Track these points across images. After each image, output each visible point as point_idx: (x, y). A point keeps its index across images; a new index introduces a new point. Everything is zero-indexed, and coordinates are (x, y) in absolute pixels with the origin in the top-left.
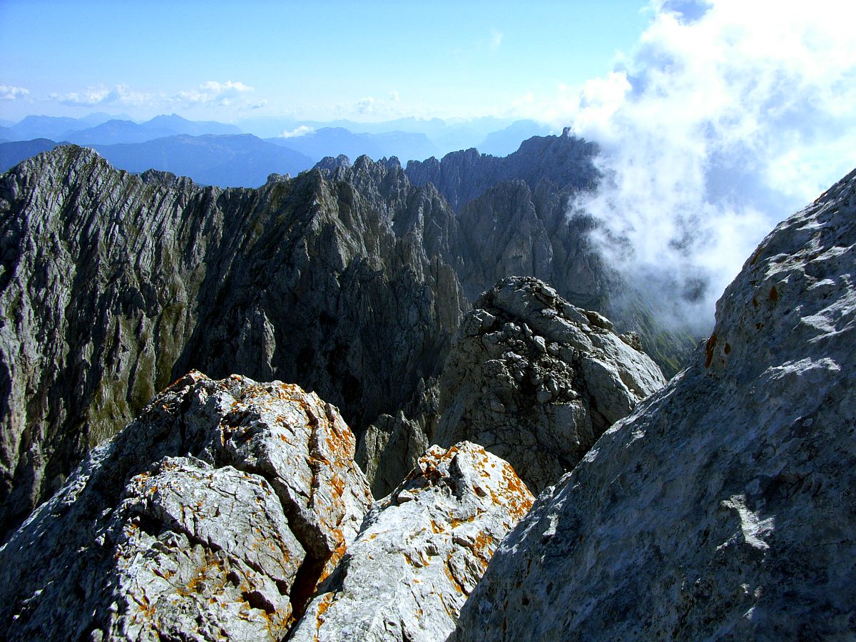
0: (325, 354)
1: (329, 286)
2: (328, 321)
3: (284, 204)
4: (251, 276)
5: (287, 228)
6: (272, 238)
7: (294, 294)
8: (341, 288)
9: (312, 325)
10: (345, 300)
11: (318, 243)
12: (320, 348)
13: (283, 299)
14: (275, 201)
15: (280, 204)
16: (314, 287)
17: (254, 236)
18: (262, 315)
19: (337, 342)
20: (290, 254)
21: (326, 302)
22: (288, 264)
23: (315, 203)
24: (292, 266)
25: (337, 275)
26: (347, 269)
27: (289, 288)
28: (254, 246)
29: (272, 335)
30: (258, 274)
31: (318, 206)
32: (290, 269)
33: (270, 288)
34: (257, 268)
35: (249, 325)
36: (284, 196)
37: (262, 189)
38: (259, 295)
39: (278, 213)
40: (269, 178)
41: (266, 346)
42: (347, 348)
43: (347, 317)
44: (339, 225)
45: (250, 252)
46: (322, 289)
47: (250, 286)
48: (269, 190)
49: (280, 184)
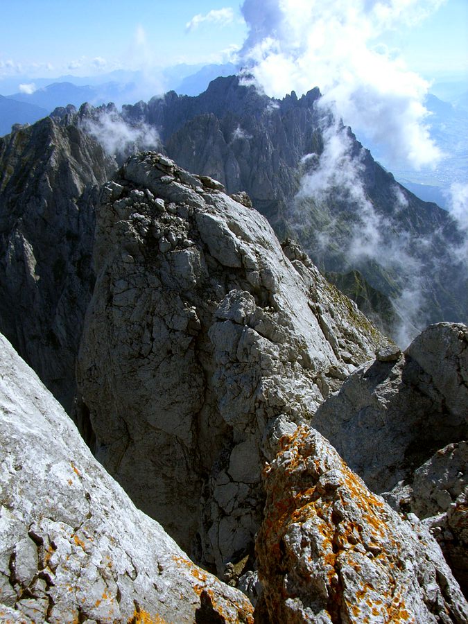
0: (73, 263)
1: (70, 210)
2: (73, 237)
3: (27, 148)
4: (9, 207)
5: (32, 167)
6: (22, 174)
7: (43, 219)
8: (80, 211)
9: (61, 241)
10: (84, 220)
11: (57, 177)
12: (70, 259)
13: (36, 224)
14: (19, 146)
15: (23, 148)
16: (58, 212)
17: (6, 176)
18: (21, 238)
19: (81, 253)
20: (36, 188)
21: (70, 223)
22: (35, 196)
23: (50, 145)
24: (39, 196)
25: (75, 201)
26: (82, 195)
27: (39, 215)
28: (8, 185)
29: (32, 253)
30: (14, 206)
31: (53, 147)
32: (38, 200)
33: (24, 216)
34: (12, 202)
35: (12, 247)
36: (26, 141)
37: (7, 136)
38: (17, 223)
39: (23, 155)
40: (13, 128)
41: (28, 262)
42: (90, 256)
43: (87, 232)
44: (72, 160)
45: (6, 189)
46: (65, 213)
47: (8, 216)
48: (13, 138)
49: (21, 131)
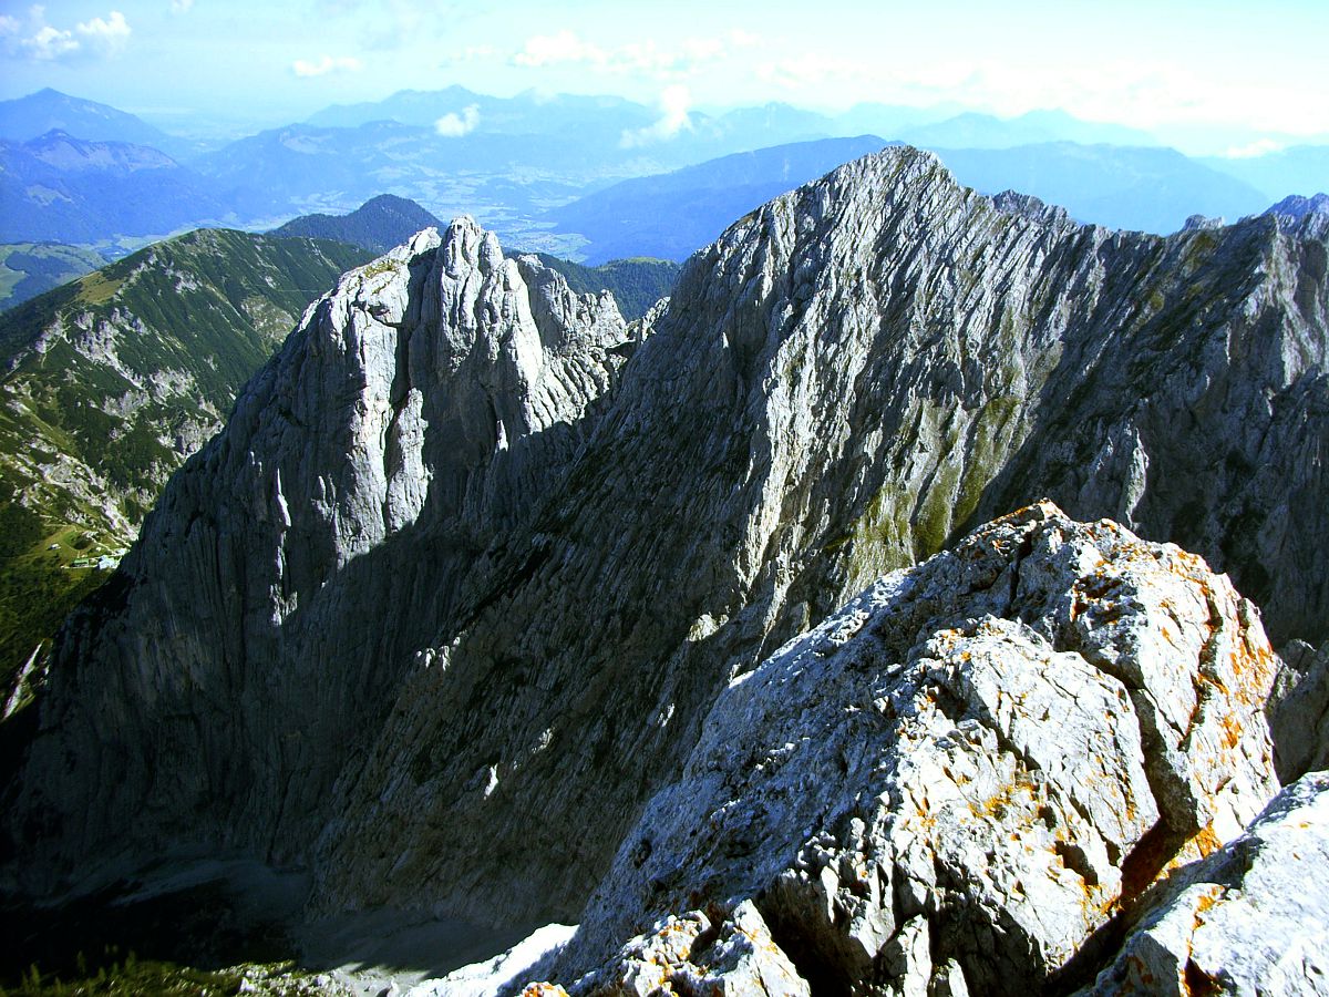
0: (1222, 520)
1: (1253, 411)
2: (1239, 466)
3: (1205, 266)
4: (1130, 373)
5: (1205, 304)
6: (1176, 318)
7: (1192, 413)
8: (1273, 418)
9: (1211, 468)
10: (1276, 438)
11: (1249, 337)
12: (1217, 507)
13: (1173, 417)
14: (1191, 261)
15: (1199, 266)
16: (1227, 408)
17: (1146, 311)
18: (1134, 437)
19: (1246, 504)
20: (1199, 349)
21: (1244, 437)
22: (1192, 365)
23: (1257, 271)
24: (1198, 368)
25: (1271, 395)
26: (1291, 388)
27: (1186, 404)
28: (1143, 328)
29: (1143, 472)
30: (1142, 372)
31: (1262, 276)
32: (1194, 372)
33: (1155, 397)
34: (1141, 363)
35: (1110, 449)
36: (1208, 253)
37: (1173, 237)
38: (1136, 406)
39: (1193, 279)
40: (1189, 221)
41: (1130, 487)
42: (1262, 517)
43: (1274, 466)
44: (1292, 311)
45: (1136, 336)
46: (1241, 414)
47: (1124, 389)
48: (1185, 241)
49: (1204, 233)
